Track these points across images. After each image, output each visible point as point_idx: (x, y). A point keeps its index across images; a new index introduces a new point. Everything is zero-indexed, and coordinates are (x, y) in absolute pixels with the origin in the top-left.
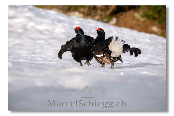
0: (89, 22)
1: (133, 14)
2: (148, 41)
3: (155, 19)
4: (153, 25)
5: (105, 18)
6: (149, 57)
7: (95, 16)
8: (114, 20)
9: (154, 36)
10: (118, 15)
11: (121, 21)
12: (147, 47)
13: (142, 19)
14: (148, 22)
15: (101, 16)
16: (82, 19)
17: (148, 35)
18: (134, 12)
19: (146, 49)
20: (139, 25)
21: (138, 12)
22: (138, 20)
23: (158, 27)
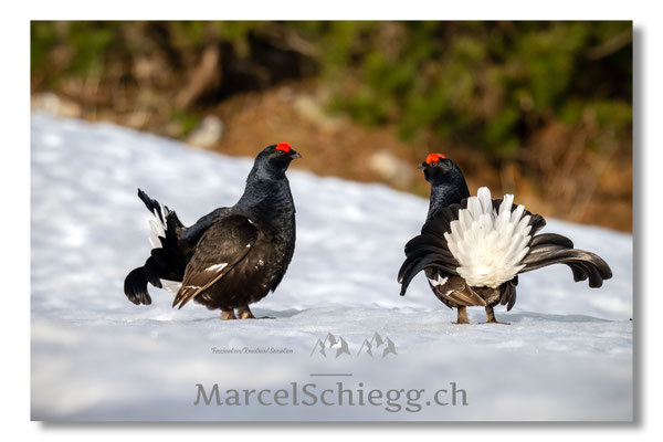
0: (104, 139)
1: (290, 103)
2: (353, 213)
3: (382, 121)
4: (377, 147)
5: (172, 119)
6: (359, 284)
7: (129, 111)
8: (211, 129)
9: (379, 193)
10: (226, 107)
11: (238, 132)
12: (349, 239)
13: (330, 124)
14: (355, 135)
15: (154, 110)
16: (72, 127)
17: (354, 191)
18: (297, 91)
19: (348, 250)
20: (316, 150)
21: (312, 92)
22: (313, 129)
23: (400, 156)
